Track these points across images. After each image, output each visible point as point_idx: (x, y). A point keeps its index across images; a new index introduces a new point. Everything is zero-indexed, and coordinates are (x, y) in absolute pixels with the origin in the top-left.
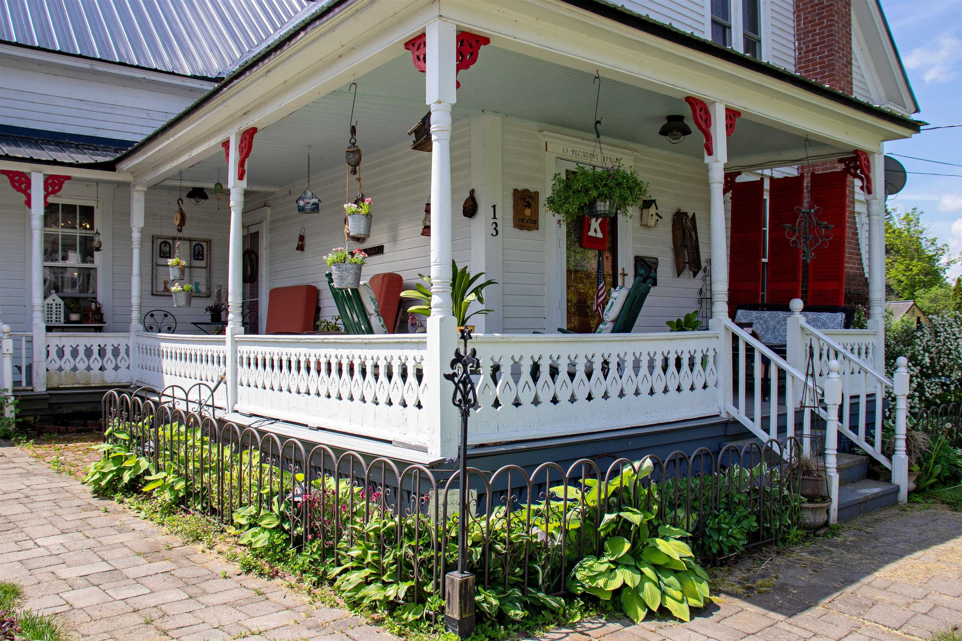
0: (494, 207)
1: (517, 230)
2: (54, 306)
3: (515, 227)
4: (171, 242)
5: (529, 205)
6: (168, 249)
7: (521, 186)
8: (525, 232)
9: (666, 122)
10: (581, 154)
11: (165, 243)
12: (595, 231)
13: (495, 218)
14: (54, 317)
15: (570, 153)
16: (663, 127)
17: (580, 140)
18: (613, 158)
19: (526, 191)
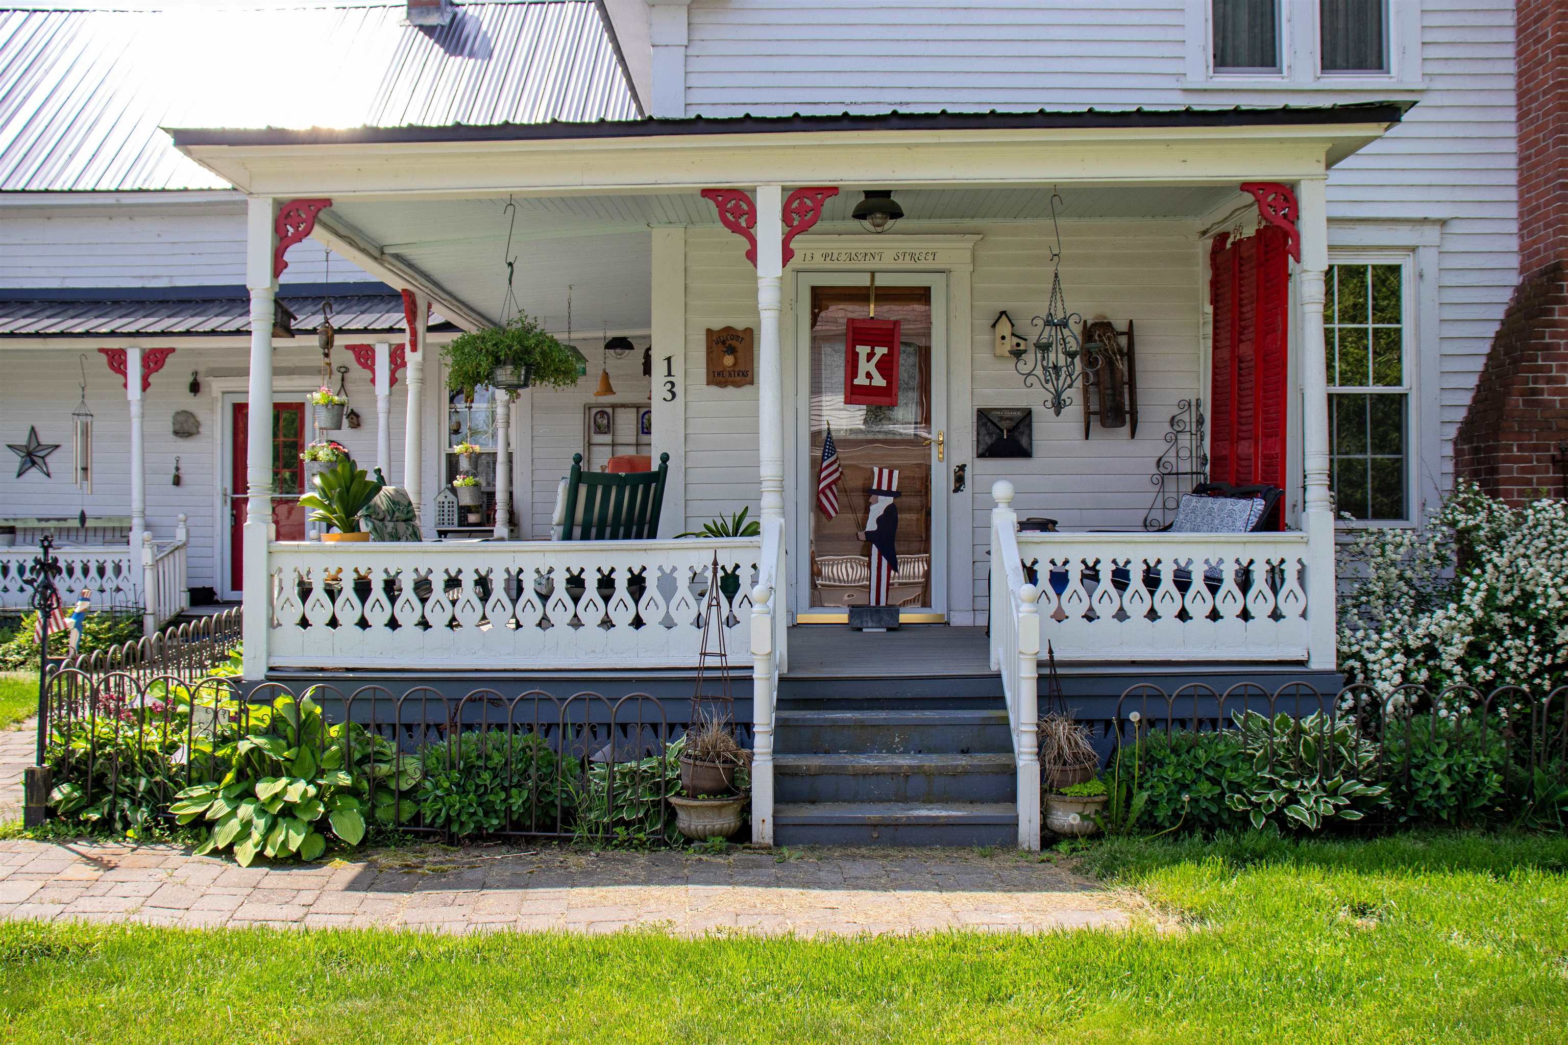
0: (669, 359)
1: (714, 389)
2: (446, 505)
3: (709, 383)
4: (610, 411)
5: (732, 350)
6: (605, 421)
7: (718, 324)
8: (730, 390)
9: (862, 198)
10: (843, 257)
11: (603, 413)
12: (869, 375)
13: (669, 374)
14: (446, 518)
15: (818, 258)
16: (859, 207)
17: (836, 237)
18: (917, 252)
19: (728, 329)
